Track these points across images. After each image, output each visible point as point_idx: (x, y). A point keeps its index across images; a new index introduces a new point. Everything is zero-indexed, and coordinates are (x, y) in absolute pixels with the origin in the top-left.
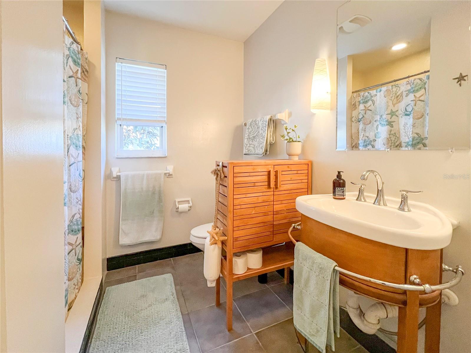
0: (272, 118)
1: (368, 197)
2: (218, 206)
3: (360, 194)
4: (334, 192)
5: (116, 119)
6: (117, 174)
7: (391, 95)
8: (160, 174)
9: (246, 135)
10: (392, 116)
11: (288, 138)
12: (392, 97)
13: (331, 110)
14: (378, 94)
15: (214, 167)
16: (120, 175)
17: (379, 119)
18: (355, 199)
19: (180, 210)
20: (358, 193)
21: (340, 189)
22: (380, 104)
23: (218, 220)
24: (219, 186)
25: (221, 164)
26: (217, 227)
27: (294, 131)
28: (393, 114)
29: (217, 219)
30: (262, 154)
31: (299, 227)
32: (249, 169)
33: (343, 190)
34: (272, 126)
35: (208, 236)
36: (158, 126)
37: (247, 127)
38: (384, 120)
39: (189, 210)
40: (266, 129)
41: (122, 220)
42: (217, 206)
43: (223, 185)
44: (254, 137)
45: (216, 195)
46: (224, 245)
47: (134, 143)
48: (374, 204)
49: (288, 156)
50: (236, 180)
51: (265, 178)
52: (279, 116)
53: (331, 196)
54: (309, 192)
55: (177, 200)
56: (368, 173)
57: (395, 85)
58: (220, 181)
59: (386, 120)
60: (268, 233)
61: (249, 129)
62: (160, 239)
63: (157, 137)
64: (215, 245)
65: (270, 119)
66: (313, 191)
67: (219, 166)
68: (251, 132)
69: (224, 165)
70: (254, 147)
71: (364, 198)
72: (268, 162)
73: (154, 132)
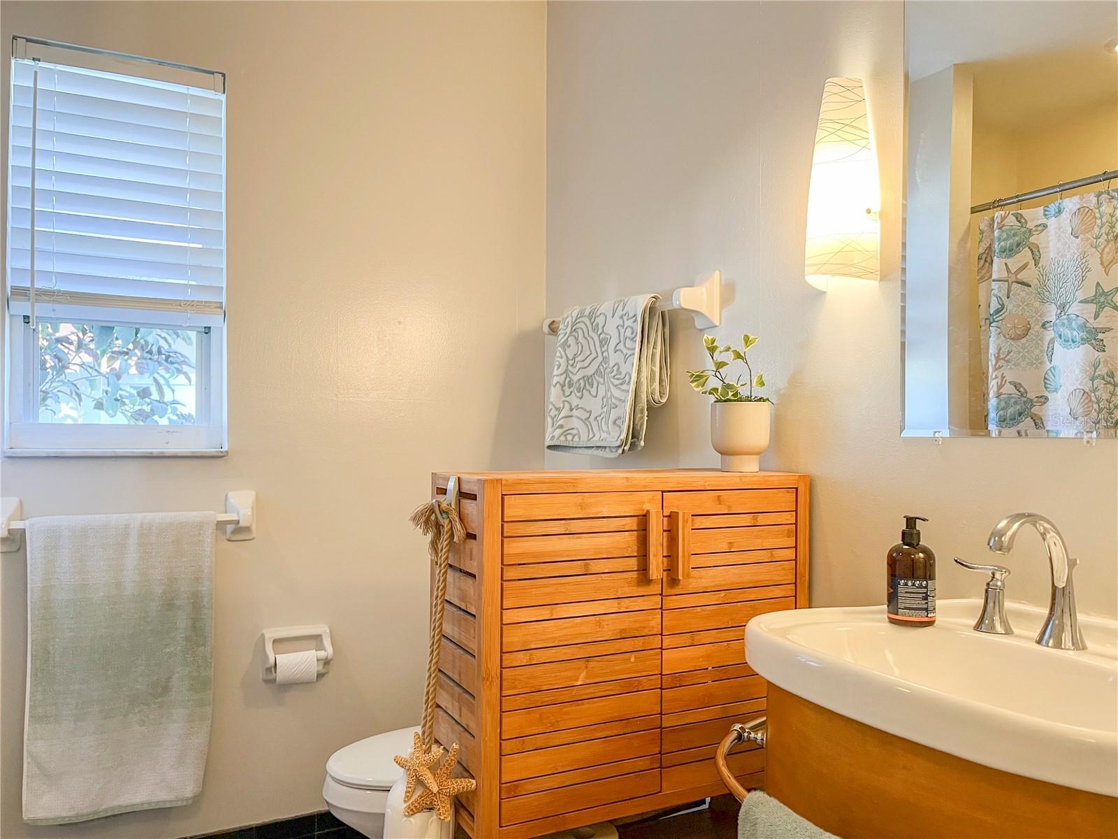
0: (657, 305)
1: (1019, 615)
2: (438, 654)
3: (991, 604)
4: (892, 598)
5: (9, 290)
6: (12, 527)
7: (1096, 229)
8: (200, 526)
9: (555, 372)
10: (1101, 307)
11: (719, 385)
12: (1097, 238)
13: (881, 280)
14: (1052, 222)
15: (426, 498)
16: (25, 529)
17: (1053, 319)
18: (969, 626)
19: (281, 675)
20: (983, 601)
21: (914, 585)
22: (1059, 261)
23: (441, 713)
24: (446, 572)
25: (451, 485)
26: (437, 742)
27: (742, 358)
28: (1102, 299)
29: (438, 709)
30: (620, 447)
31: (759, 736)
32: (564, 505)
33: (925, 590)
34: (656, 336)
35: (394, 782)
36: (191, 328)
37: (561, 338)
38: (1074, 325)
39: (320, 676)
40: (634, 349)
41: (31, 717)
42: (435, 654)
43: (461, 570)
44: (588, 380)
45: (434, 610)
46: (464, 813)
47: (83, 396)
48: (1039, 642)
49: (720, 455)
50: (513, 548)
51: (628, 541)
52: (685, 298)
53: (881, 612)
54: (802, 598)
55: (271, 634)
56: (1016, 526)
57: (1108, 194)
58: (448, 551)
59: (1081, 321)
60: (642, 764)
61: (565, 345)
62: (197, 799)
63: (185, 368)
64: (425, 815)
65: (651, 310)
66: (818, 591)
67: (443, 491)
68: (574, 358)
69: (465, 489)
70: (587, 419)
71: (1004, 622)
72: (640, 477)
73: (174, 347)
